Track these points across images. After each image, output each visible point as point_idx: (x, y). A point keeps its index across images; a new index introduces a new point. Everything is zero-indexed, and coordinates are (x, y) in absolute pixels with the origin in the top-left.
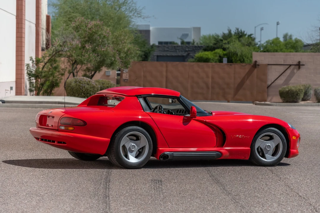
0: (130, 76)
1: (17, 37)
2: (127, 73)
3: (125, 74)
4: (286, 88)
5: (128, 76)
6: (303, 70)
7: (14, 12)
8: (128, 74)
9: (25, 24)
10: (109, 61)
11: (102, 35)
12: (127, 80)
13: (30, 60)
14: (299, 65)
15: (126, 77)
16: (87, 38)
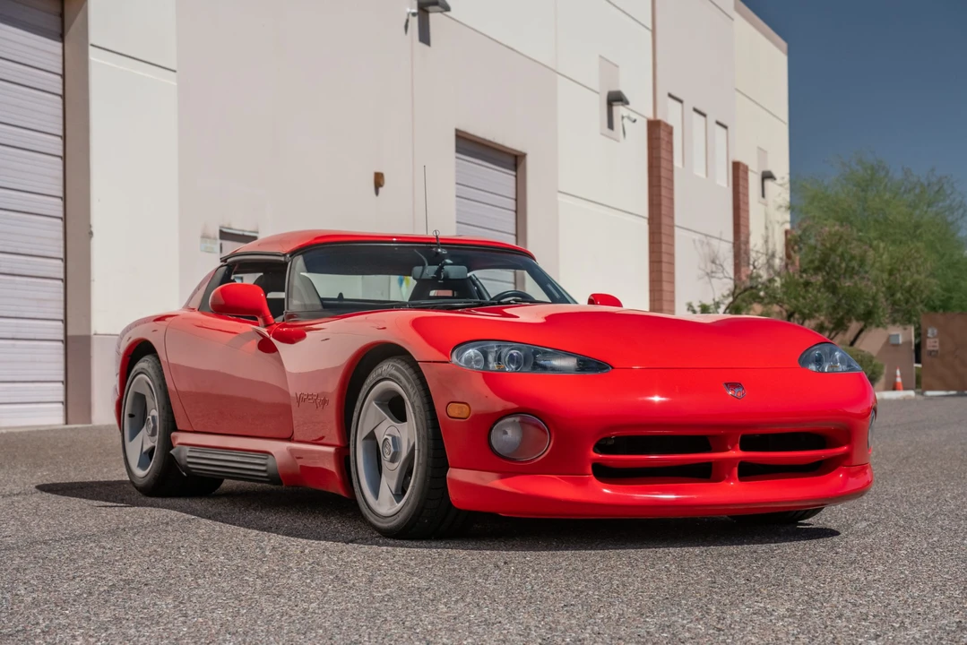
0: (942, 344)
1: (651, 262)
2: (935, 337)
3: (932, 340)
5: (937, 344)
7: (645, 211)
8: (937, 340)
9: (672, 236)
10: (862, 307)
11: (846, 255)
12: (937, 351)
13: (688, 309)
15: (934, 346)
16: (817, 263)
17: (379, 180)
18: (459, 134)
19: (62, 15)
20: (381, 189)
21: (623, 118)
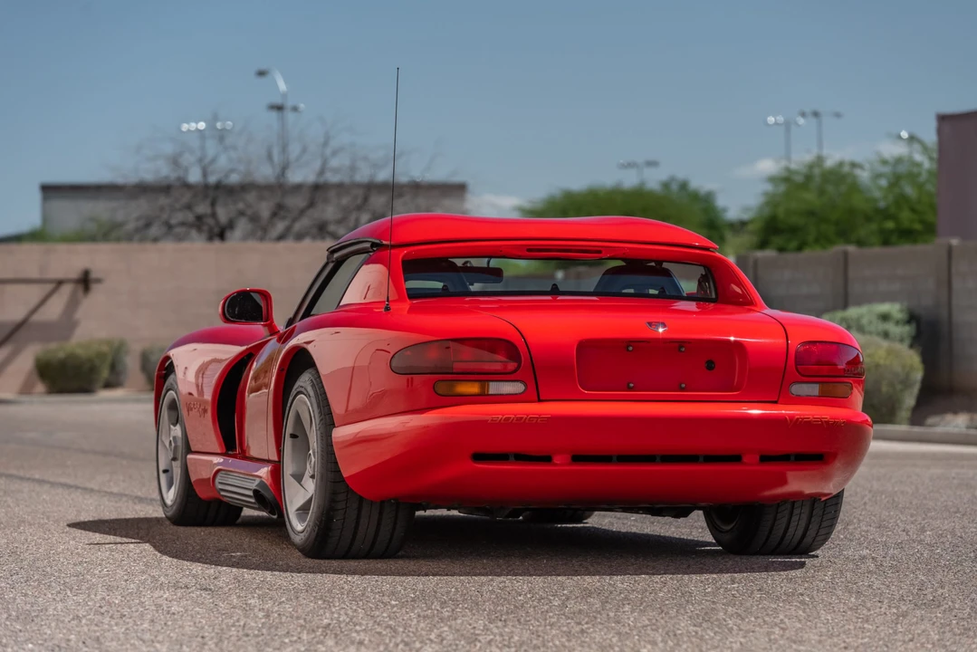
4: (56, 350)
6: (98, 294)
14: (86, 281)
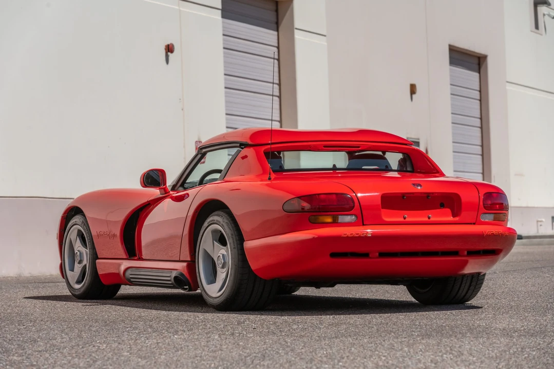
17: (413, 89)
18: (452, 48)
19: (277, 11)
20: (414, 96)
21: (544, 15)
